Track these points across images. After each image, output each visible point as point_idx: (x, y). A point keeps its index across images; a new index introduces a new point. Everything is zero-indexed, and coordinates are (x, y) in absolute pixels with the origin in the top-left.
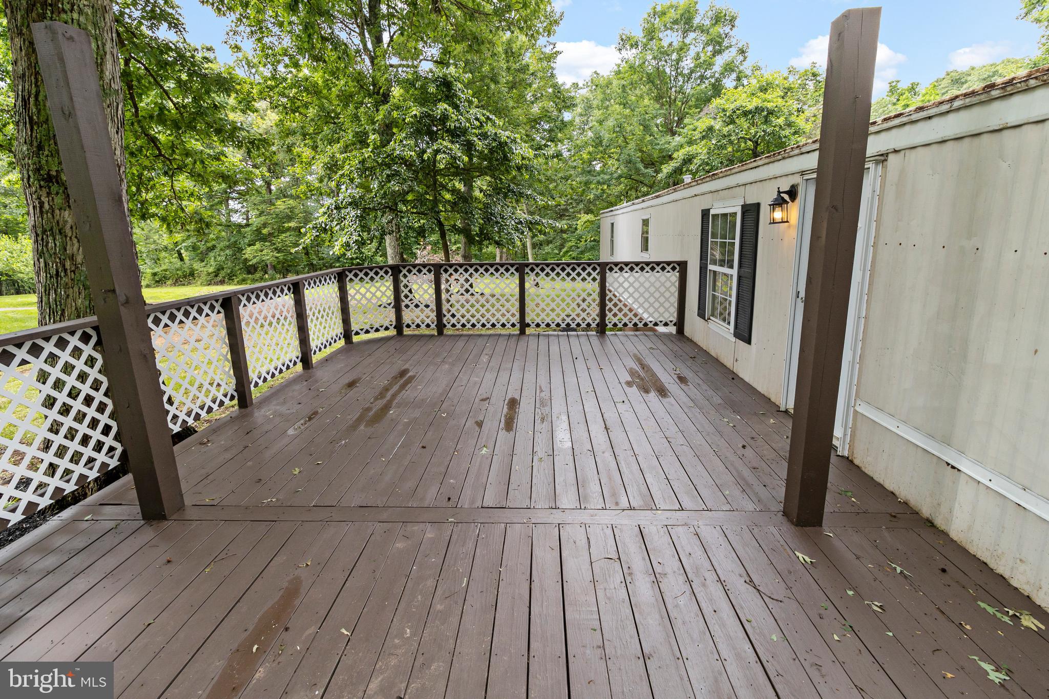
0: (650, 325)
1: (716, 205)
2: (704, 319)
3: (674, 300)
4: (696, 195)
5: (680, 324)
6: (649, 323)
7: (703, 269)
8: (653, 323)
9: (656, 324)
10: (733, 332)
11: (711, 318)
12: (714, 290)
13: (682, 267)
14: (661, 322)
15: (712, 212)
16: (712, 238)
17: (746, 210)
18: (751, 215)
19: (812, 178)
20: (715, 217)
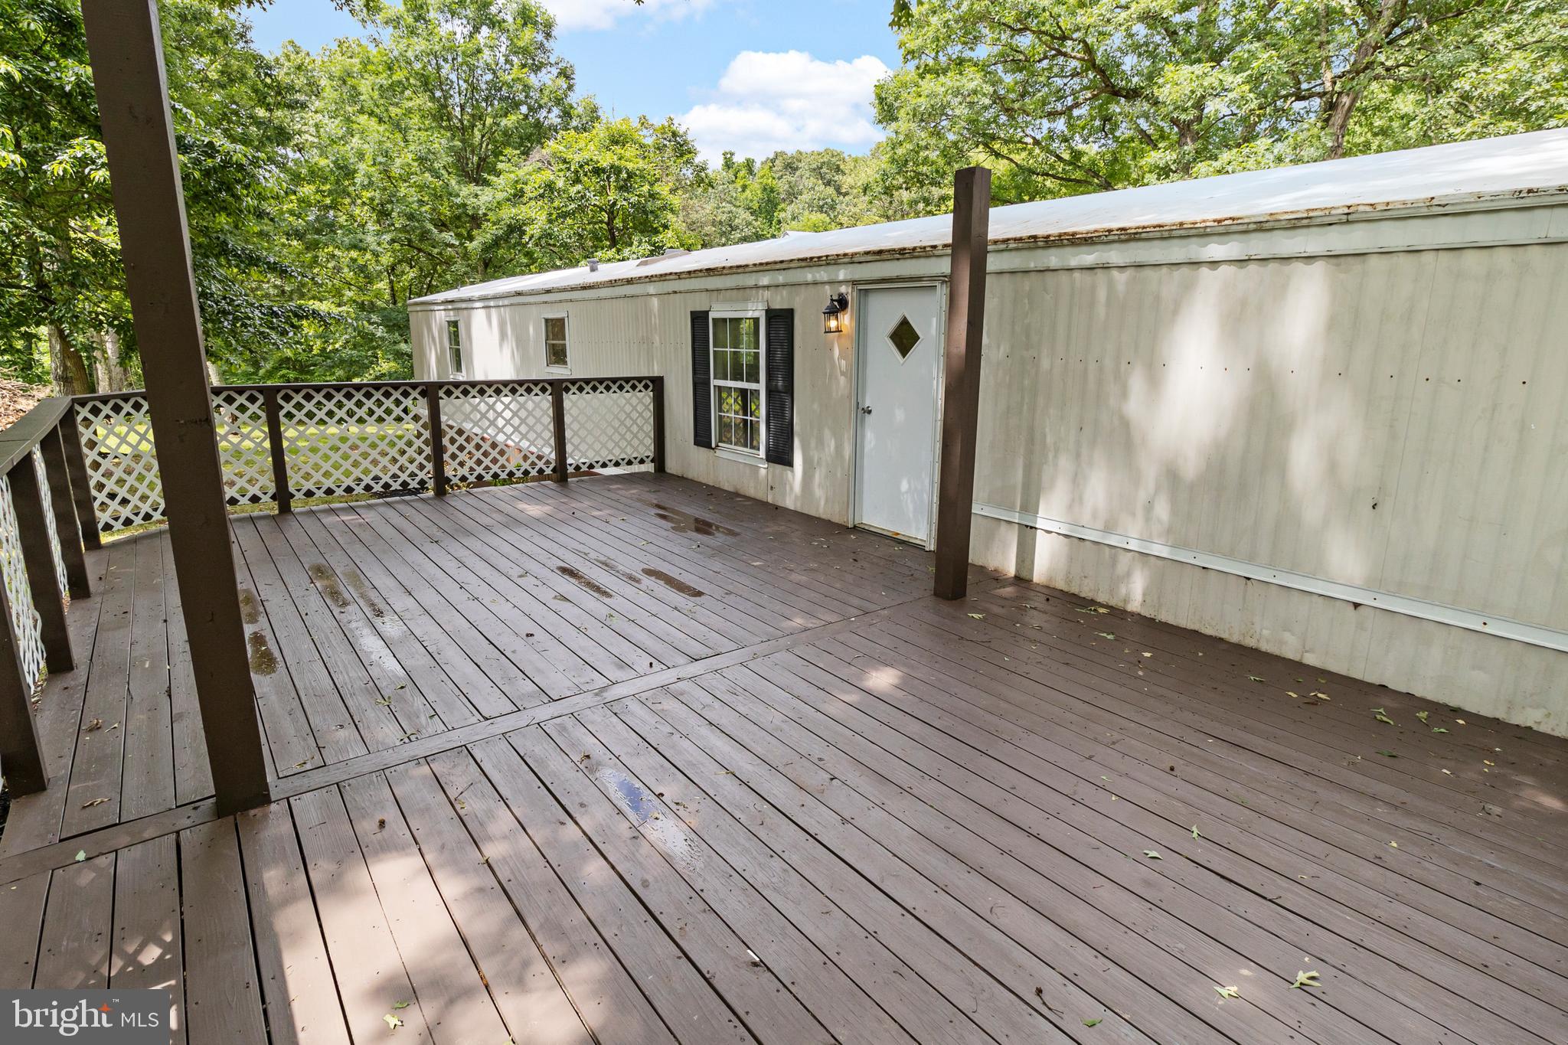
0: (584, 468)
1: (715, 307)
2: (711, 448)
3: (649, 428)
4: (675, 292)
5: (659, 458)
6: (581, 465)
7: (700, 387)
8: (587, 465)
9: (591, 466)
10: (764, 457)
11: (720, 444)
12: (720, 410)
13: (656, 384)
14: (610, 461)
15: (712, 315)
16: (714, 347)
17: (772, 315)
18: (781, 321)
19: (866, 288)
20: (720, 322)
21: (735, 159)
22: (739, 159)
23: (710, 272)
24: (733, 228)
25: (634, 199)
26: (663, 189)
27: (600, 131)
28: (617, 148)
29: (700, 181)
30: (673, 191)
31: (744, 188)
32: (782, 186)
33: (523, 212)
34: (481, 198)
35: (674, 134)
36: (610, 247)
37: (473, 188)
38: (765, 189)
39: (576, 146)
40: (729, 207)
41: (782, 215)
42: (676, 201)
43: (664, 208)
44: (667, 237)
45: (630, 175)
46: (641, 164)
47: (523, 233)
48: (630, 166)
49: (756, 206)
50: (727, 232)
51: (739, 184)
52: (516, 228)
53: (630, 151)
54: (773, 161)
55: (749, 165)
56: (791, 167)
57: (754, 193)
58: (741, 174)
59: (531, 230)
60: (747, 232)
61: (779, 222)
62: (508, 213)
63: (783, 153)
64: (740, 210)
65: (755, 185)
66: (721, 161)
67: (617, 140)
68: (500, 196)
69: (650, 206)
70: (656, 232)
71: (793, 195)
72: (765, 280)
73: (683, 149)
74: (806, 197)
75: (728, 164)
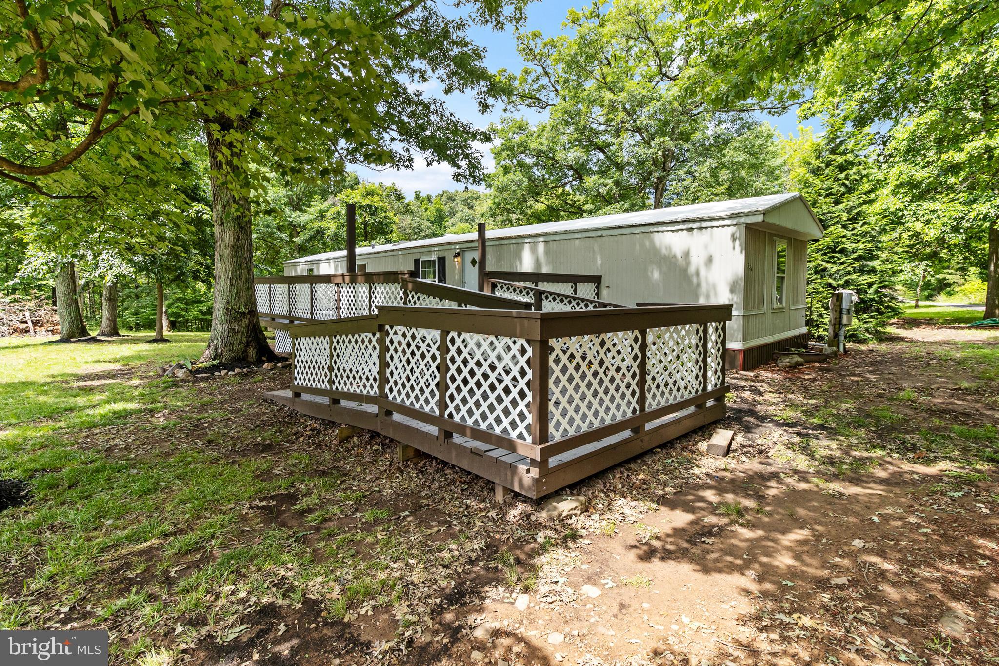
1: (422, 257)
4: (409, 253)
15: (421, 259)
16: (422, 269)
17: (439, 258)
18: (442, 260)
19: (464, 250)
20: (424, 262)
21: (421, 195)
22: (423, 195)
23: (420, 247)
24: (421, 230)
25: (378, 219)
26: (390, 214)
27: (361, 190)
28: (369, 197)
29: (407, 211)
30: (395, 215)
31: (426, 209)
32: (446, 209)
33: (324, 224)
34: (302, 218)
35: (396, 190)
36: (366, 240)
37: (298, 213)
38: (437, 210)
39: (351, 196)
40: (418, 219)
41: (447, 224)
42: (396, 219)
43: (391, 223)
44: (394, 236)
45: (376, 208)
46: (381, 204)
47: (324, 234)
48: (376, 205)
49: (433, 219)
50: (417, 232)
51: (424, 207)
52: (320, 232)
53: (376, 198)
54: (442, 196)
55: (429, 198)
56: (451, 199)
57: (432, 212)
58: (424, 203)
59: (327, 233)
60: (428, 232)
61: (445, 227)
62: (317, 225)
63: (447, 191)
64: (425, 221)
65: (432, 208)
66: (414, 195)
67: (370, 193)
68: (311, 217)
69: (385, 222)
70: (388, 234)
71: (452, 213)
72: (436, 249)
73: (399, 197)
74: (458, 215)
75: (418, 197)
